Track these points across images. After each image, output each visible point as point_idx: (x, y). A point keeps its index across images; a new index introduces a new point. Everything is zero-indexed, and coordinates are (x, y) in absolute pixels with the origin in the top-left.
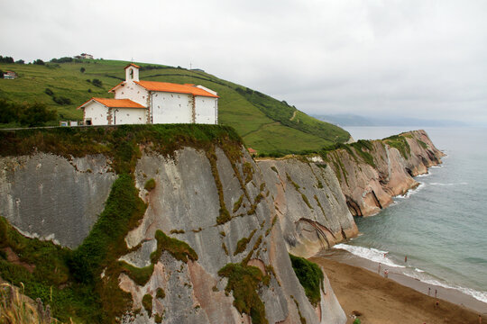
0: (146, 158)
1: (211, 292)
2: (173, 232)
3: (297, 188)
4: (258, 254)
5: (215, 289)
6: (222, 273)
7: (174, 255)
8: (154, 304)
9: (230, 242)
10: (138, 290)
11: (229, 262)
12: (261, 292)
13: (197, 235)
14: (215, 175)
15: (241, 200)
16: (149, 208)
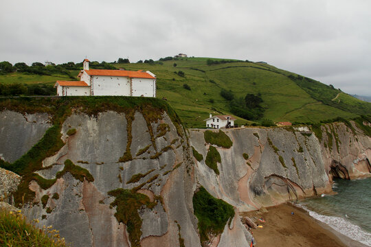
0: (74, 116)
1: (97, 203)
2: (79, 162)
3: (276, 150)
4: (150, 186)
5: (101, 202)
6: (111, 193)
7: (74, 175)
8: (49, 201)
9: (126, 174)
10: (41, 191)
11: (121, 187)
12: (142, 212)
13: (98, 167)
14: (129, 130)
15: (148, 148)
16: (66, 145)
